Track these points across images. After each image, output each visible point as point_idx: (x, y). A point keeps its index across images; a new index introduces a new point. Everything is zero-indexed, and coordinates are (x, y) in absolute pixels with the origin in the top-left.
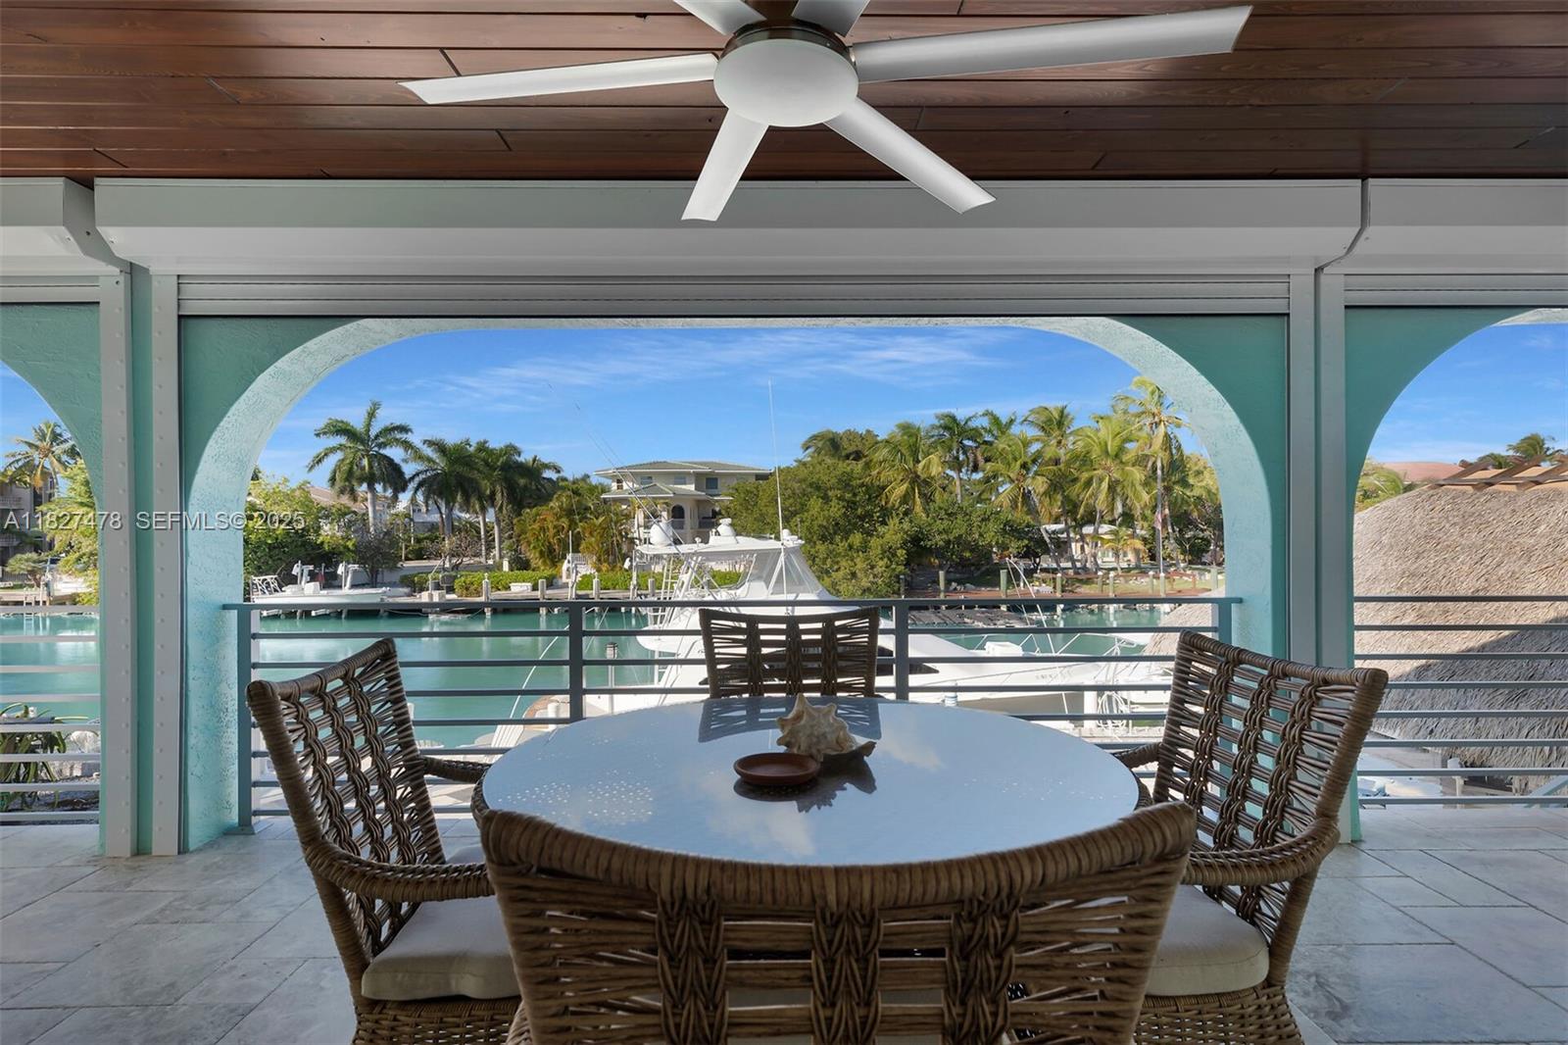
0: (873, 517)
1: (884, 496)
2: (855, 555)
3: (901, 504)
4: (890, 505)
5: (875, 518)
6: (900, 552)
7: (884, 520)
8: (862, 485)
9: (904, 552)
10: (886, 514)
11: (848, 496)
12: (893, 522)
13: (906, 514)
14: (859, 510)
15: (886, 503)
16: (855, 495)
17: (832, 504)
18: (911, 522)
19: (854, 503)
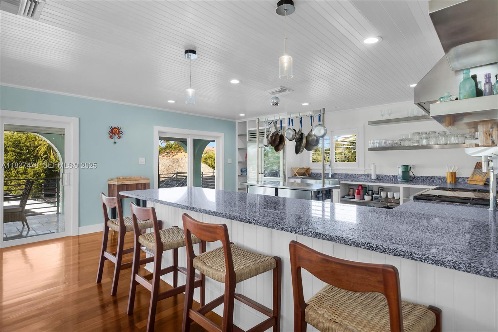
0: (30, 160)
1: (36, 151)
2: (20, 176)
3: (44, 154)
4: (39, 155)
5: (31, 160)
6: (42, 174)
7: (35, 161)
8: (25, 146)
9: (44, 174)
10: (36, 158)
11: (17, 150)
12: (39, 162)
13: (46, 158)
14: (23, 157)
15: (37, 154)
16: (22, 150)
17: (9, 154)
18: (48, 162)
19: (21, 153)
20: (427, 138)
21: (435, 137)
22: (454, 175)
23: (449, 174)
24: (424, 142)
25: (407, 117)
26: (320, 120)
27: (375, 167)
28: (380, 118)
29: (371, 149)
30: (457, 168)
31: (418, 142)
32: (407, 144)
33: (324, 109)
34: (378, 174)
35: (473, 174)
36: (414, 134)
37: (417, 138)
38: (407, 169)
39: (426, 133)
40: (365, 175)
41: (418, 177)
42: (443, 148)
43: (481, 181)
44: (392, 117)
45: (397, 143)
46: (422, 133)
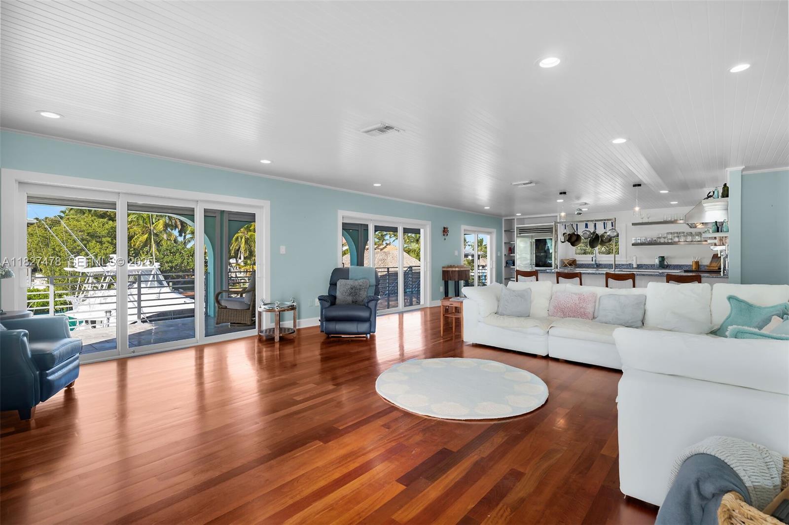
20: (678, 237)
21: (684, 236)
22: (697, 263)
23: (694, 263)
24: (676, 240)
25: (663, 221)
26: (612, 226)
27: (637, 258)
28: (641, 221)
29: (633, 245)
30: (699, 258)
31: (671, 239)
32: (662, 240)
33: (615, 219)
34: (638, 263)
35: (711, 262)
36: (668, 233)
37: (670, 236)
38: (662, 259)
39: (677, 233)
40: (627, 265)
41: (671, 265)
42: (690, 244)
43: (717, 267)
44: (650, 220)
45: (655, 240)
46: (674, 233)
